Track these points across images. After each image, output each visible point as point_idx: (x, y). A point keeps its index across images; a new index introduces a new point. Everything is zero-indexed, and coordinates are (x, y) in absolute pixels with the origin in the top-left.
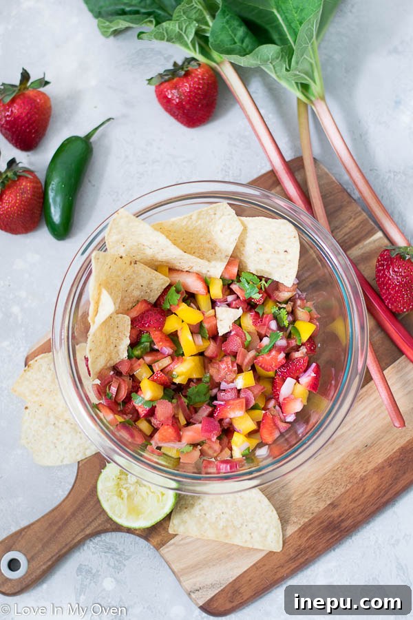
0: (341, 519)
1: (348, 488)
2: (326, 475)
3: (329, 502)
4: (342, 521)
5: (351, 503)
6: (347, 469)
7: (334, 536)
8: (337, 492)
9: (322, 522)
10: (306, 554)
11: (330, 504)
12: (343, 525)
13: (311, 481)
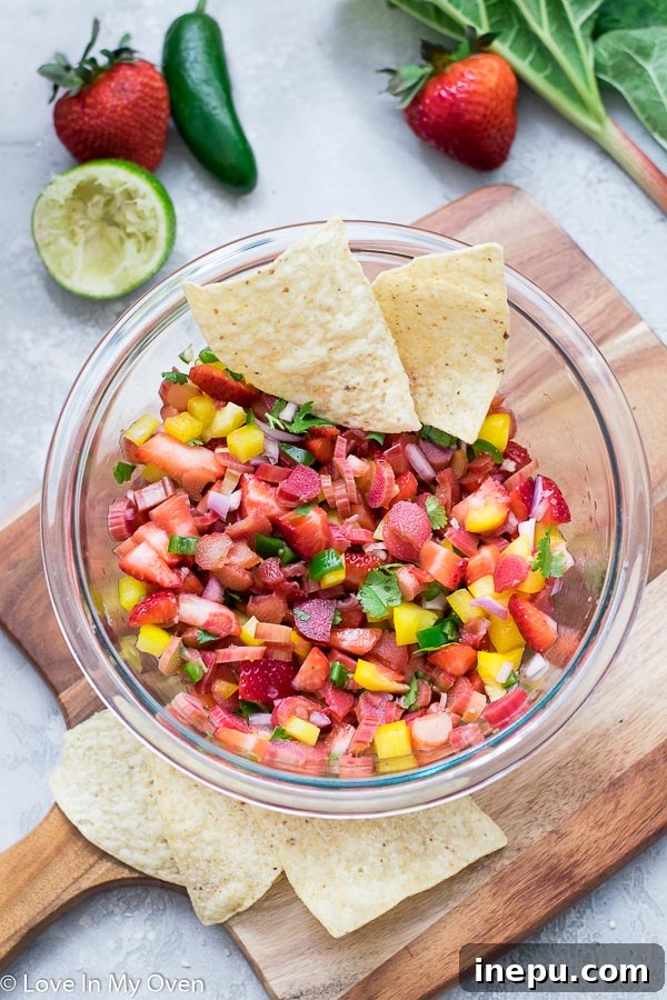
0: (572, 860)
1: (586, 801)
2: (547, 776)
3: (549, 828)
4: (576, 865)
5: (593, 828)
6: (584, 764)
7: (560, 893)
8: (565, 808)
9: (537, 867)
10: (505, 928)
11: (551, 832)
12: (577, 871)
13: (517, 787)
